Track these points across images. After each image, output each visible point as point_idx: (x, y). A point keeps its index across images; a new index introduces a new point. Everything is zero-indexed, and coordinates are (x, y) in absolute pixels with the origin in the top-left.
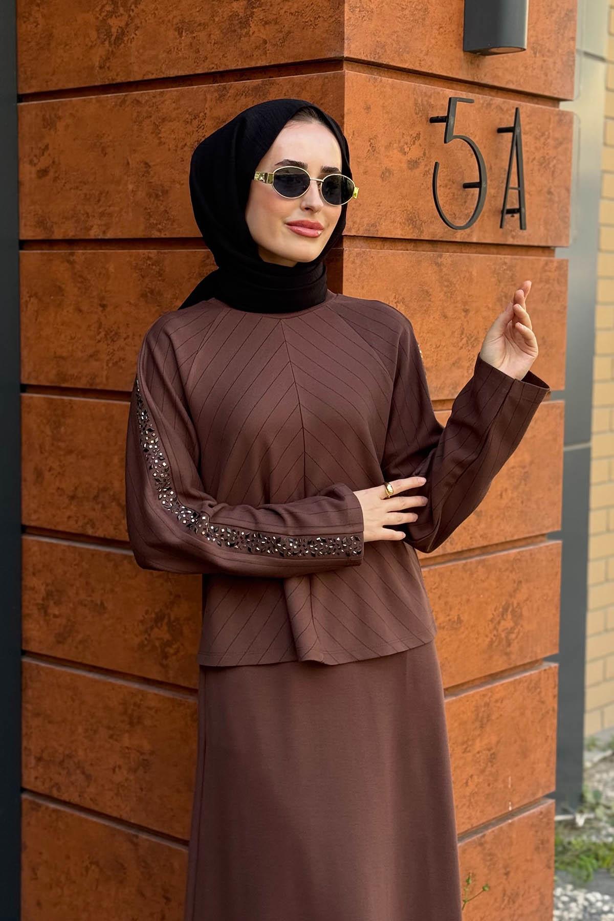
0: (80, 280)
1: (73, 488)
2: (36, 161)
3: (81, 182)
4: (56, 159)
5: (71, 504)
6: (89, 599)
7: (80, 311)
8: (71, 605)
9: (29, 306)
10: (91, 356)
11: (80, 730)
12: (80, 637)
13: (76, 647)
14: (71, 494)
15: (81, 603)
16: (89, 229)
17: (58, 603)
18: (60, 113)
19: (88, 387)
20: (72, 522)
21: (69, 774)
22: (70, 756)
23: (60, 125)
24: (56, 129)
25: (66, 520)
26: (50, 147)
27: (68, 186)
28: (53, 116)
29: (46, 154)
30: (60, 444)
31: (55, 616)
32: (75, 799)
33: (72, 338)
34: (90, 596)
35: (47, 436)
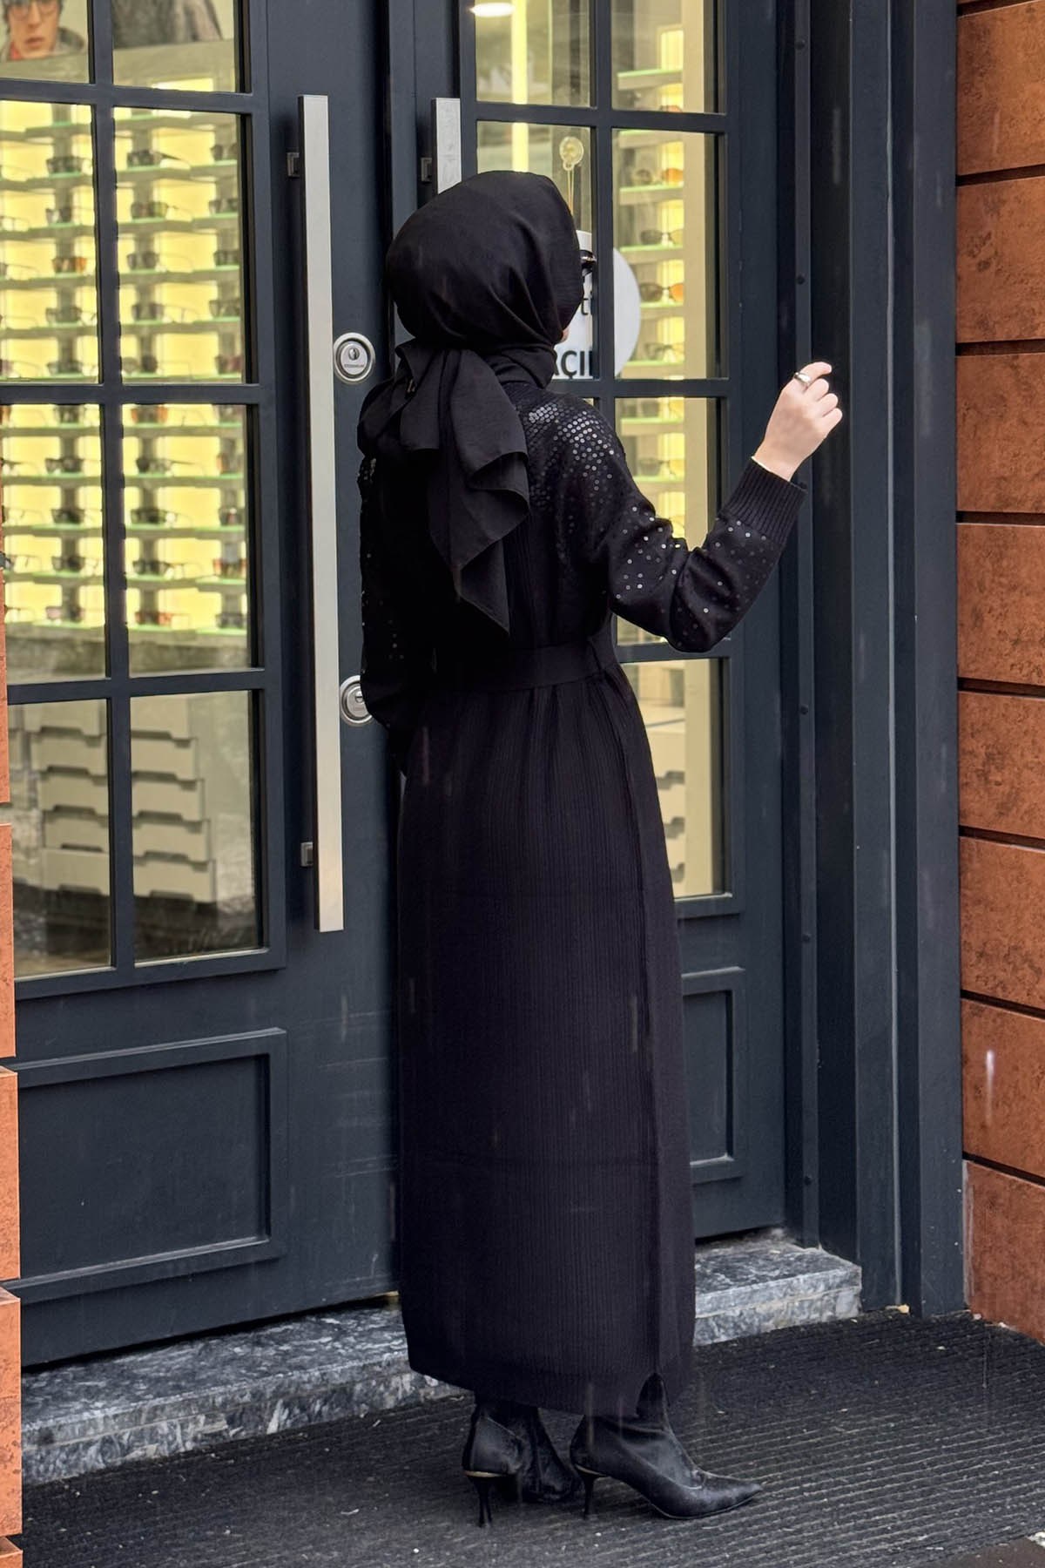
0: (1024, 387)
1: (1017, 631)
2: (976, 251)
3: (1025, 275)
4: (999, 251)
5: (1014, 649)
6: (1036, 760)
7: (1025, 423)
8: (1016, 769)
9: (968, 420)
10: (1037, 475)
11: (1027, 916)
12: (1025, 806)
13: (1022, 818)
14: (1015, 637)
15: (1026, 766)
16: (1034, 328)
17: (1000, 769)
18: (1004, 197)
19: (1034, 511)
20: (1016, 671)
21: (1015, 969)
22: (1016, 948)
23: (1004, 210)
24: (999, 214)
25: (1009, 668)
26: (993, 237)
27: (1012, 280)
28: (996, 200)
29: (988, 243)
30: (1003, 580)
31: (998, 784)
32: (1022, 999)
33: (1015, 456)
34: (1037, 757)
35: (988, 571)
